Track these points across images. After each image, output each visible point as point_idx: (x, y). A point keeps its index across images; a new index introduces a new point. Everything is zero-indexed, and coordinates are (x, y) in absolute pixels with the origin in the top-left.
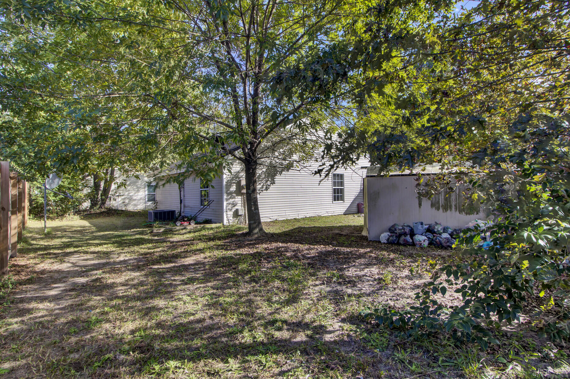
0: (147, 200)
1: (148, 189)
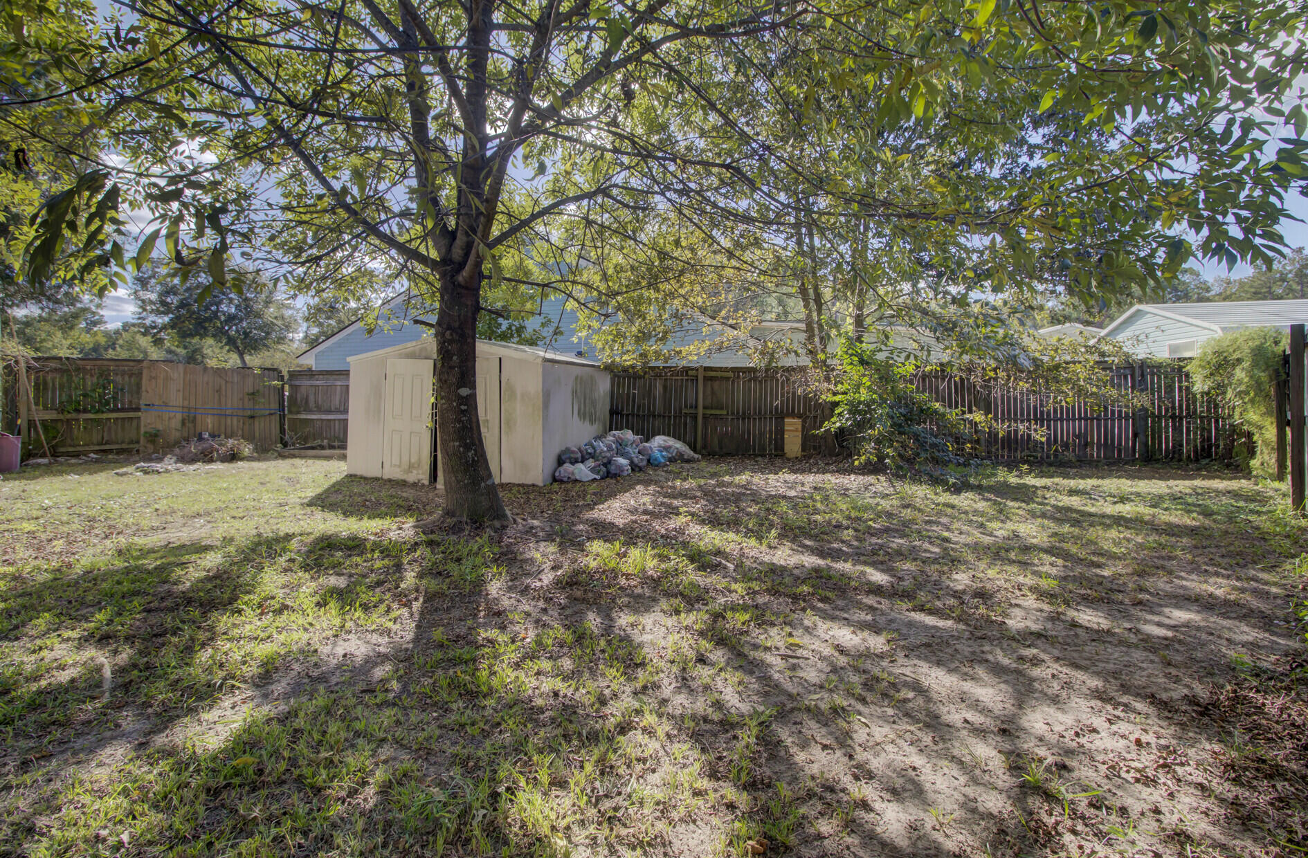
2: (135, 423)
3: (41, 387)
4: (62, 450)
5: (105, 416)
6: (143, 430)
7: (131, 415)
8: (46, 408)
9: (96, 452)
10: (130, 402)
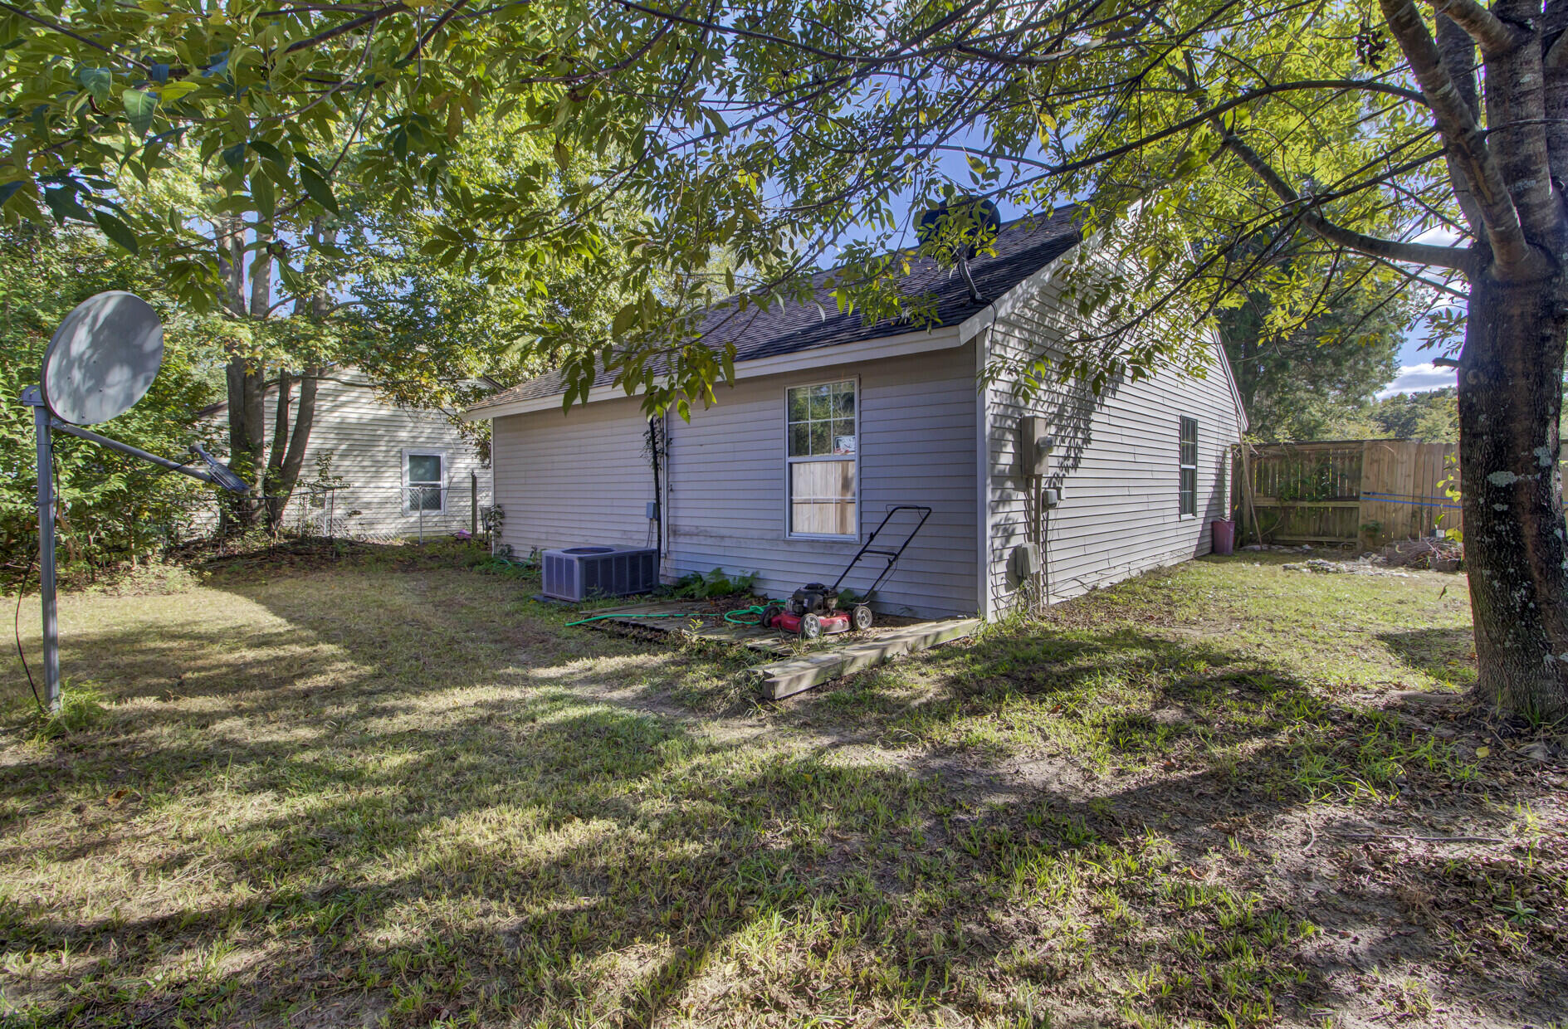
0: (407, 504)
1: (411, 470)
2: (1354, 514)
3: (1263, 474)
4: (1280, 538)
5: (1322, 504)
6: (1361, 522)
7: (1351, 504)
8: (1266, 495)
9: (1310, 543)
10: (1351, 490)
